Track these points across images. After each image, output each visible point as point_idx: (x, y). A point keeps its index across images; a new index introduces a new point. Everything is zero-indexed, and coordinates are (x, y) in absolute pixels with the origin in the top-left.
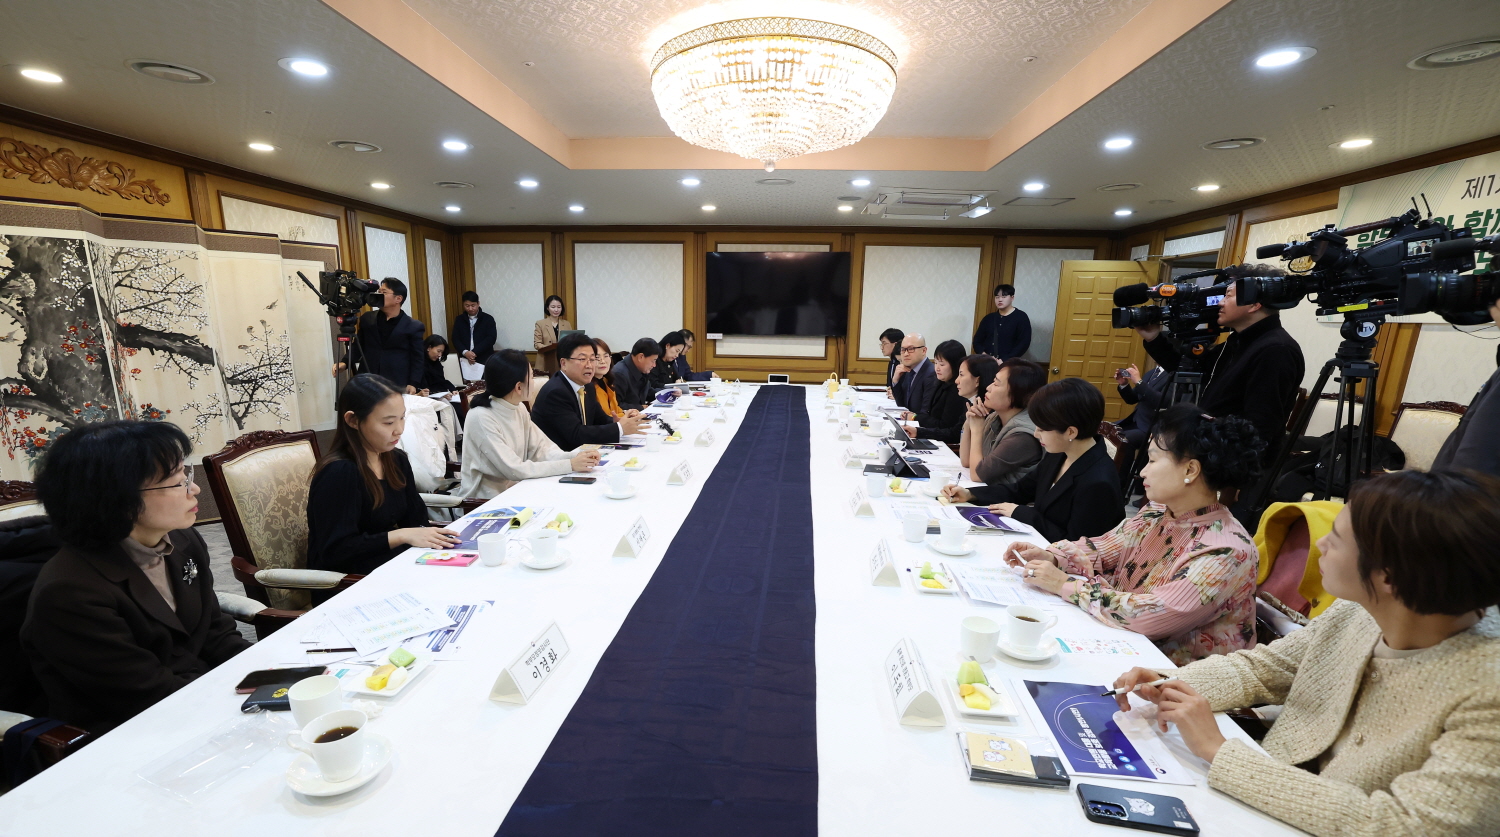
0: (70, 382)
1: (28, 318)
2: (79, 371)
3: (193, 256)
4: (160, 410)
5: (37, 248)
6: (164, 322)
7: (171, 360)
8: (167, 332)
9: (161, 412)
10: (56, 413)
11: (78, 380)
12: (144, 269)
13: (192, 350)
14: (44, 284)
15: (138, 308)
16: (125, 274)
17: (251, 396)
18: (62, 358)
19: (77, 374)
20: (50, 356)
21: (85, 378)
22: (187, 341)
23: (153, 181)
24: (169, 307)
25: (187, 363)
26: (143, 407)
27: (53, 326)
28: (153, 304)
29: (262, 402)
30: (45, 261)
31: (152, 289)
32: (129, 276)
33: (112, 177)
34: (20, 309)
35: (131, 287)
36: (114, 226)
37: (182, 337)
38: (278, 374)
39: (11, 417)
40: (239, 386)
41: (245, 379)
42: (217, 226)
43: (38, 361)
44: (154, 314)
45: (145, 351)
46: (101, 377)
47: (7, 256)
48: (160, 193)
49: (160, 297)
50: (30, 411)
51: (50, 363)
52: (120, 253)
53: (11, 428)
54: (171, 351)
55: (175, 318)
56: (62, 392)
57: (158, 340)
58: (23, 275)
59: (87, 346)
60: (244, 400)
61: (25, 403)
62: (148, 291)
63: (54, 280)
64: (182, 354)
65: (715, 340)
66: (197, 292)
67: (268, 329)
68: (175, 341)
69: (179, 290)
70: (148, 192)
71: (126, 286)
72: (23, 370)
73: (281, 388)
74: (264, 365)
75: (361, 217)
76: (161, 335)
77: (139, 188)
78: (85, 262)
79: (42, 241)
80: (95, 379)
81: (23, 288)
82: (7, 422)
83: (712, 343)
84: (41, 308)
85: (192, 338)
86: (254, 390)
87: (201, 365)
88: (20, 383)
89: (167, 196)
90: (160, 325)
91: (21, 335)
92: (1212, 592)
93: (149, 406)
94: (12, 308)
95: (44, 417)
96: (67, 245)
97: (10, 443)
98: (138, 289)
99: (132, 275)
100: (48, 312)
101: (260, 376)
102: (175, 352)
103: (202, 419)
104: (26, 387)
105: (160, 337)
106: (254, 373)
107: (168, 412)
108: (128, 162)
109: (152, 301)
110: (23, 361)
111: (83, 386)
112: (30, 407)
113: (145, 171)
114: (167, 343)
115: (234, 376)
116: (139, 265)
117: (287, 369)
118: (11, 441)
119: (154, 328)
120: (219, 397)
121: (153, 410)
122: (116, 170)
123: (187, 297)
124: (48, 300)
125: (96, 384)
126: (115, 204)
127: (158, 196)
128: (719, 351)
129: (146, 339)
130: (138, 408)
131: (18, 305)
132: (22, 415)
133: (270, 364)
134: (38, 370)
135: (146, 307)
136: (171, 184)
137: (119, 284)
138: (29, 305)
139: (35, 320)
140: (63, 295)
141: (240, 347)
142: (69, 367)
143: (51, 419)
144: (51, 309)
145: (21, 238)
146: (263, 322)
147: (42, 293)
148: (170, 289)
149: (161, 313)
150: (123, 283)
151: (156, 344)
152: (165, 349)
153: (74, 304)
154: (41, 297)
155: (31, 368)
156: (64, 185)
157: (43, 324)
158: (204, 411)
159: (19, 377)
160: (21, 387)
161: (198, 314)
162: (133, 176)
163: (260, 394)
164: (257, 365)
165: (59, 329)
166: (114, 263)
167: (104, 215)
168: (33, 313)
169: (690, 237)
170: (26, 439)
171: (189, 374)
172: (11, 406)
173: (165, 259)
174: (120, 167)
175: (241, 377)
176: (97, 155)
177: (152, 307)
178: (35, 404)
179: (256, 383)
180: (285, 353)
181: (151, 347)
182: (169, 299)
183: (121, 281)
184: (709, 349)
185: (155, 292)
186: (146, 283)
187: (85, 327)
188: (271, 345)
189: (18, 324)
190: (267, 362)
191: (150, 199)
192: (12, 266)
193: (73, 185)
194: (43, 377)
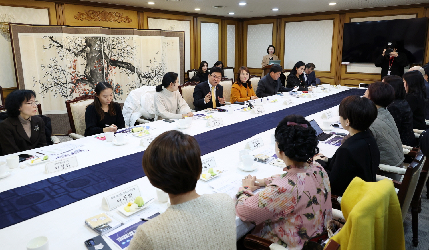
0: (95, 76)
1: (88, 59)
2: (97, 73)
3: (132, 39)
4: (120, 85)
5: (91, 40)
6: (123, 59)
7: (124, 71)
8: (123, 62)
9: (120, 86)
10: (91, 85)
11: (97, 76)
12: (119, 43)
13: (129, 67)
14: (91, 50)
15: (117, 55)
16: (115, 45)
17: (149, 82)
18: (94, 70)
19: (96, 74)
20: (91, 69)
21: (98, 75)
22: (128, 65)
23: (128, 16)
24: (125, 54)
25: (128, 71)
26: (116, 84)
27: (92, 61)
28: (121, 54)
29: (152, 84)
30: (92, 43)
31: (121, 49)
32: (116, 45)
33: (116, 17)
34: (86, 56)
35: (116, 49)
36: (114, 31)
37: (127, 63)
38: (158, 75)
39: (82, 85)
40: (146, 79)
41: (148, 76)
42: (146, 28)
43: (89, 70)
44: (121, 56)
45: (118, 67)
46: (102, 75)
47: (85, 42)
48: (129, 20)
49: (123, 51)
50: (86, 84)
51: (91, 71)
52: (114, 39)
53: (81, 88)
54: (124, 67)
55: (126, 58)
56: (93, 79)
57: (121, 64)
58: (88, 47)
59: (99, 66)
60: (147, 83)
61: (85, 82)
62: (120, 50)
63: (94, 48)
64: (127, 68)
65: (346, 65)
66: (132, 50)
67: (156, 61)
68: (125, 65)
69: (127, 49)
70: (126, 20)
71: (115, 48)
72: (85, 73)
73: (158, 80)
74: (153, 72)
75: (199, 19)
76: (122, 63)
77: (123, 19)
78: (101, 43)
79: (92, 37)
80: (100, 76)
81: (87, 51)
82: (80, 87)
83: (345, 67)
84: (90, 56)
85: (130, 64)
86: (150, 80)
87: (131, 72)
88: (84, 76)
89: (131, 20)
90: (122, 60)
91: (86, 63)
92: (264, 201)
93: (117, 84)
94: (85, 56)
95: (89, 86)
96: (97, 38)
97: (80, 92)
98: (118, 49)
99: (117, 45)
100: (92, 57)
101: (152, 76)
102: (125, 68)
103: (130, 89)
104: (85, 77)
105: (122, 64)
106: (150, 75)
107: (122, 86)
108: (121, 11)
109: (120, 53)
110: (85, 70)
111: (97, 77)
112: (86, 83)
113: (125, 13)
114: (123, 65)
115: (145, 76)
116: (118, 42)
117: (160, 74)
118: (81, 92)
119: (120, 61)
120: (136, 82)
121: (118, 85)
122: (117, 14)
123: (129, 51)
124: (92, 54)
125: (100, 77)
126: (116, 25)
127: (129, 21)
128: (348, 71)
129: (118, 64)
130: (115, 84)
131: (86, 55)
132: (84, 85)
133: (155, 72)
134: (88, 73)
135: (119, 54)
136: (133, 16)
137: (113, 48)
138: (88, 55)
139: (89, 59)
140: (95, 52)
141: (147, 66)
142: (95, 72)
143: (90, 87)
144: (92, 56)
145: (88, 37)
146: (154, 58)
147: (91, 52)
148: (125, 49)
149: (123, 56)
150: (114, 48)
151: (120, 66)
152: (123, 67)
153: (98, 55)
154: (91, 53)
155: (87, 72)
156: (103, 21)
157: (90, 60)
158: (131, 86)
159: (84, 75)
160: (84, 77)
161: (132, 56)
162: (122, 16)
163: (151, 82)
164: (151, 72)
165: (94, 62)
166: (112, 42)
167: (111, 28)
168: (89, 57)
169: (337, 16)
170: (84, 92)
171: (128, 75)
172: (82, 82)
173: (125, 40)
174: (119, 13)
175: (146, 76)
176: (113, 11)
177: (120, 54)
178: (87, 82)
179: (151, 78)
180: (160, 69)
181: (119, 66)
182: (125, 52)
183: (114, 47)
184: (343, 70)
185: (122, 50)
186: (120, 48)
187: (99, 61)
188: (156, 66)
189: (85, 60)
190: (154, 71)
191: (126, 22)
192: (85, 45)
193: (105, 20)
194: (89, 75)
